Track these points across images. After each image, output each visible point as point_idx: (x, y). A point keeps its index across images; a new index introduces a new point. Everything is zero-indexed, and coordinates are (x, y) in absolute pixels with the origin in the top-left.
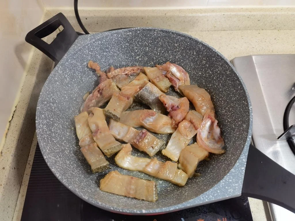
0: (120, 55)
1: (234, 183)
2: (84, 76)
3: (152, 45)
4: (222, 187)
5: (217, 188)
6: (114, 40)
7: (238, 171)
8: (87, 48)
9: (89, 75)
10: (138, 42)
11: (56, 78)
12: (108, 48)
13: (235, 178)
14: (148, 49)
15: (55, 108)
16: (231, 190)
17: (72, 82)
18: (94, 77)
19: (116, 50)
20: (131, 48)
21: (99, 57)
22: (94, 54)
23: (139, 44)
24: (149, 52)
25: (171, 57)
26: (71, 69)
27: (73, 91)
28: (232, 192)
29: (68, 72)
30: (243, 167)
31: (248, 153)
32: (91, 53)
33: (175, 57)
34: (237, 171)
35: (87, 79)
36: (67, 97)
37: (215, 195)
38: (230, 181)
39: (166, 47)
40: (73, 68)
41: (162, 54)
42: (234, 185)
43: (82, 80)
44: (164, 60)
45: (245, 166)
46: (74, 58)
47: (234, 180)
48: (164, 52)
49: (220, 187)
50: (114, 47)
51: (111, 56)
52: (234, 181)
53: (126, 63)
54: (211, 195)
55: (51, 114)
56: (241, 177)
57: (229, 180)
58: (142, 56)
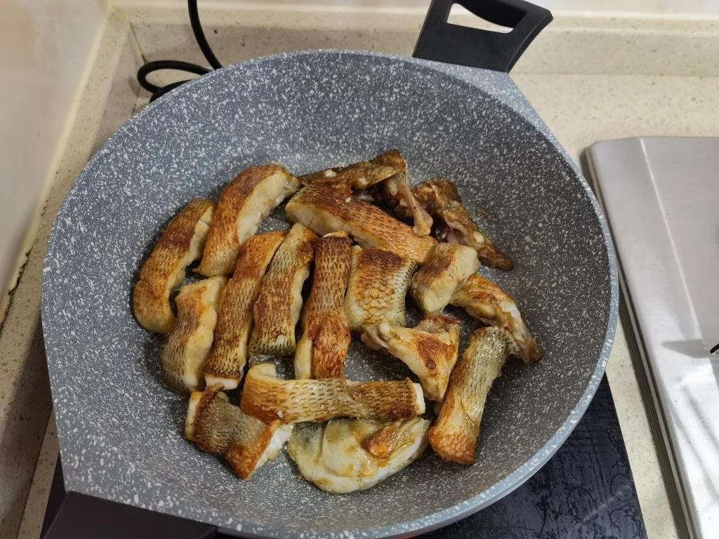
0: (513, 191)
1: (96, 470)
2: (425, 133)
3: (569, 254)
4: (86, 439)
5: (84, 427)
6: (533, 150)
7: (128, 485)
8: (478, 99)
9: (434, 144)
10: (560, 213)
11: (374, 69)
12: (510, 150)
13: (109, 475)
14: (554, 250)
15: (313, 96)
16: (77, 462)
17: (395, 112)
18: (436, 158)
19: (517, 175)
20: (540, 206)
21: (482, 143)
22: (481, 126)
23: (556, 221)
24: (551, 258)
25: (554, 321)
26: (415, 93)
27: (378, 125)
28: (72, 465)
29: (406, 88)
30: (140, 500)
31: (184, 516)
32: (476, 118)
33: (556, 332)
34: (128, 483)
35: (424, 145)
36: (356, 116)
37: (68, 422)
38: (102, 462)
39: (574, 292)
40: (421, 95)
41: (558, 295)
42: (89, 471)
43: (414, 134)
44: (544, 308)
45: (143, 506)
46: (439, 84)
47: (104, 472)
48: (561, 295)
49: (88, 433)
50: (521, 162)
51: (498, 171)
52: (100, 472)
53: (505, 218)
54: (67, 413)
55: (296, 93)
56: (110, 491)
57: (105, 458)
58: (535, 247)
